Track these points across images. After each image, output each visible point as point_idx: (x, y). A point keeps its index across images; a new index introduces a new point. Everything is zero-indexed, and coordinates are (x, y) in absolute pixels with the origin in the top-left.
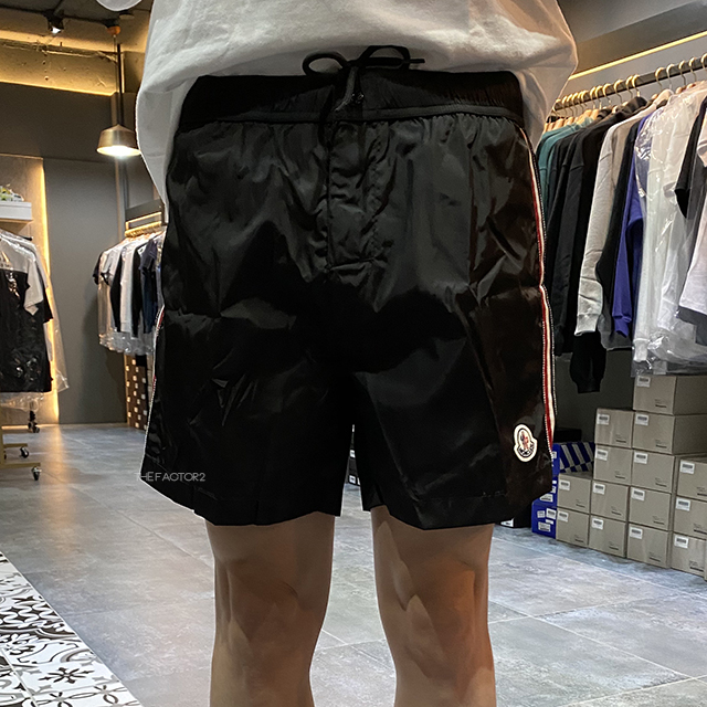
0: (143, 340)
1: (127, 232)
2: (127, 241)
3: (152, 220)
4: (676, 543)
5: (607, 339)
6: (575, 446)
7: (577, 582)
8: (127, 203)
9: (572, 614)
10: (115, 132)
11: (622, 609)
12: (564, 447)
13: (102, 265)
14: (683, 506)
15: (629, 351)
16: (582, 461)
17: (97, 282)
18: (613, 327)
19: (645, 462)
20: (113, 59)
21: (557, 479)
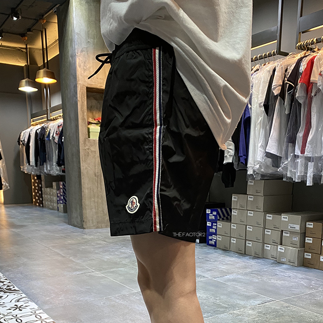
0: (40, 169)
1: (32, 123)
2: (32, 127)
3: (43, 118)
4: (265, 247)
5: (236, 165)
6: (223, 210)
7: (227, 264)
8: (31, 111)
9: (226, 277)
10: (26, 81)
12: (219, 210)
13: (21, 137)
14: (268, 232)
15: (246, 171)
16: (226, 215)
17: (19, 144)
18: (239, 160)
19: (252, 215)
20: (24, 50)
21: (216, 223)
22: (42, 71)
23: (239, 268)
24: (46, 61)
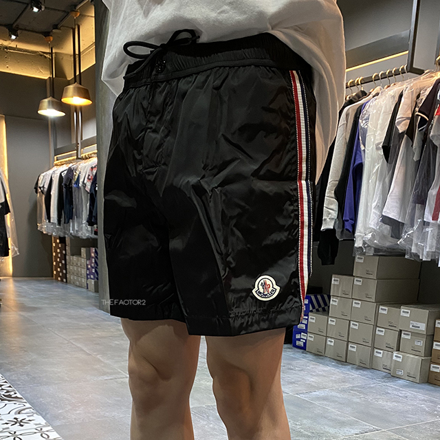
0: (64, 227)
1: (56, 162)
2: (55, 168)
3: (71, 156)
4: (375, 354)
5: (340, 234)
6: (319, 297)
7: (318, 375)
8: (55, 145)
9: (315, 393)
10: (49, 101)
11: (344, 391)
12: (313, 297)
13: (40, 182)
14: (380, 332)
15: (353, 241)
16: (323, 305)
17: (37, 192)
18: (343, 227)
19: (359, 306)
20: (48, 56)
21: (308, 316)
22: (71, 87)
23: (335, 382)
24: (78, 73)
